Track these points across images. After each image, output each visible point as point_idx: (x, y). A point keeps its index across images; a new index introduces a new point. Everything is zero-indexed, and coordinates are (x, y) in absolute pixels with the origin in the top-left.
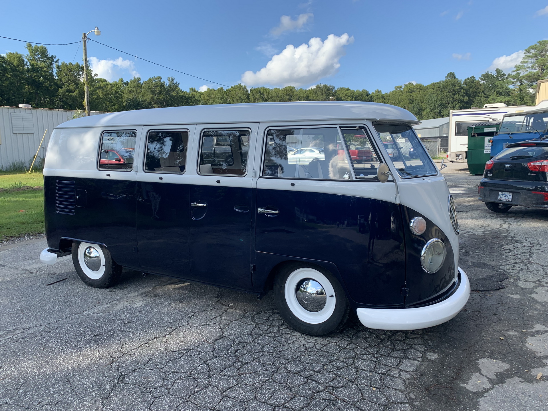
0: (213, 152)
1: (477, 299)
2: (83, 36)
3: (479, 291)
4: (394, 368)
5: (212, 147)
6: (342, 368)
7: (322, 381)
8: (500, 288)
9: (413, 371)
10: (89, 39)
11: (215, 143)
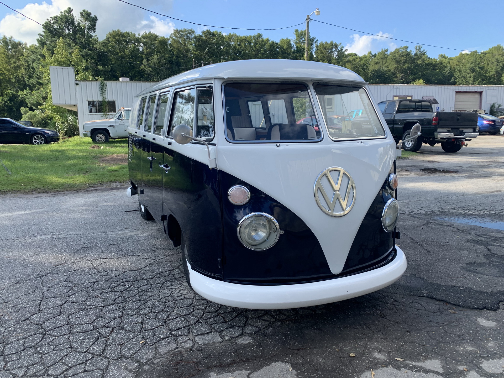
0: (393, 118)
1: (425, 310)
2: (307, 18)
3: (449, 303)
4: (193, 335)
5: (393, 114)
6: (158, 319)
7: (126, 321)
8: (485, 308)
9: (200, 344)
10: (312, 20)
11: (397, 109)
